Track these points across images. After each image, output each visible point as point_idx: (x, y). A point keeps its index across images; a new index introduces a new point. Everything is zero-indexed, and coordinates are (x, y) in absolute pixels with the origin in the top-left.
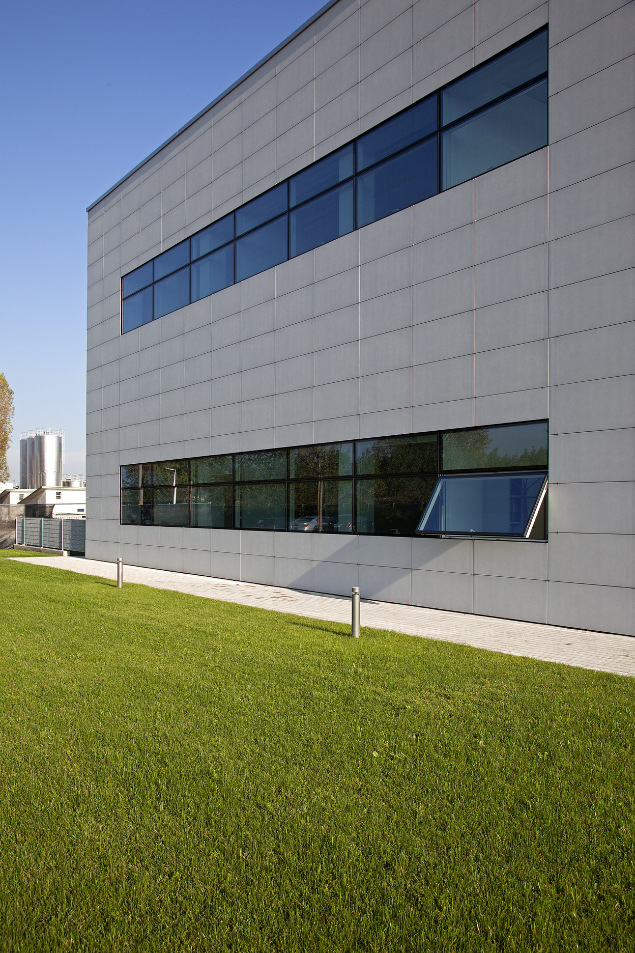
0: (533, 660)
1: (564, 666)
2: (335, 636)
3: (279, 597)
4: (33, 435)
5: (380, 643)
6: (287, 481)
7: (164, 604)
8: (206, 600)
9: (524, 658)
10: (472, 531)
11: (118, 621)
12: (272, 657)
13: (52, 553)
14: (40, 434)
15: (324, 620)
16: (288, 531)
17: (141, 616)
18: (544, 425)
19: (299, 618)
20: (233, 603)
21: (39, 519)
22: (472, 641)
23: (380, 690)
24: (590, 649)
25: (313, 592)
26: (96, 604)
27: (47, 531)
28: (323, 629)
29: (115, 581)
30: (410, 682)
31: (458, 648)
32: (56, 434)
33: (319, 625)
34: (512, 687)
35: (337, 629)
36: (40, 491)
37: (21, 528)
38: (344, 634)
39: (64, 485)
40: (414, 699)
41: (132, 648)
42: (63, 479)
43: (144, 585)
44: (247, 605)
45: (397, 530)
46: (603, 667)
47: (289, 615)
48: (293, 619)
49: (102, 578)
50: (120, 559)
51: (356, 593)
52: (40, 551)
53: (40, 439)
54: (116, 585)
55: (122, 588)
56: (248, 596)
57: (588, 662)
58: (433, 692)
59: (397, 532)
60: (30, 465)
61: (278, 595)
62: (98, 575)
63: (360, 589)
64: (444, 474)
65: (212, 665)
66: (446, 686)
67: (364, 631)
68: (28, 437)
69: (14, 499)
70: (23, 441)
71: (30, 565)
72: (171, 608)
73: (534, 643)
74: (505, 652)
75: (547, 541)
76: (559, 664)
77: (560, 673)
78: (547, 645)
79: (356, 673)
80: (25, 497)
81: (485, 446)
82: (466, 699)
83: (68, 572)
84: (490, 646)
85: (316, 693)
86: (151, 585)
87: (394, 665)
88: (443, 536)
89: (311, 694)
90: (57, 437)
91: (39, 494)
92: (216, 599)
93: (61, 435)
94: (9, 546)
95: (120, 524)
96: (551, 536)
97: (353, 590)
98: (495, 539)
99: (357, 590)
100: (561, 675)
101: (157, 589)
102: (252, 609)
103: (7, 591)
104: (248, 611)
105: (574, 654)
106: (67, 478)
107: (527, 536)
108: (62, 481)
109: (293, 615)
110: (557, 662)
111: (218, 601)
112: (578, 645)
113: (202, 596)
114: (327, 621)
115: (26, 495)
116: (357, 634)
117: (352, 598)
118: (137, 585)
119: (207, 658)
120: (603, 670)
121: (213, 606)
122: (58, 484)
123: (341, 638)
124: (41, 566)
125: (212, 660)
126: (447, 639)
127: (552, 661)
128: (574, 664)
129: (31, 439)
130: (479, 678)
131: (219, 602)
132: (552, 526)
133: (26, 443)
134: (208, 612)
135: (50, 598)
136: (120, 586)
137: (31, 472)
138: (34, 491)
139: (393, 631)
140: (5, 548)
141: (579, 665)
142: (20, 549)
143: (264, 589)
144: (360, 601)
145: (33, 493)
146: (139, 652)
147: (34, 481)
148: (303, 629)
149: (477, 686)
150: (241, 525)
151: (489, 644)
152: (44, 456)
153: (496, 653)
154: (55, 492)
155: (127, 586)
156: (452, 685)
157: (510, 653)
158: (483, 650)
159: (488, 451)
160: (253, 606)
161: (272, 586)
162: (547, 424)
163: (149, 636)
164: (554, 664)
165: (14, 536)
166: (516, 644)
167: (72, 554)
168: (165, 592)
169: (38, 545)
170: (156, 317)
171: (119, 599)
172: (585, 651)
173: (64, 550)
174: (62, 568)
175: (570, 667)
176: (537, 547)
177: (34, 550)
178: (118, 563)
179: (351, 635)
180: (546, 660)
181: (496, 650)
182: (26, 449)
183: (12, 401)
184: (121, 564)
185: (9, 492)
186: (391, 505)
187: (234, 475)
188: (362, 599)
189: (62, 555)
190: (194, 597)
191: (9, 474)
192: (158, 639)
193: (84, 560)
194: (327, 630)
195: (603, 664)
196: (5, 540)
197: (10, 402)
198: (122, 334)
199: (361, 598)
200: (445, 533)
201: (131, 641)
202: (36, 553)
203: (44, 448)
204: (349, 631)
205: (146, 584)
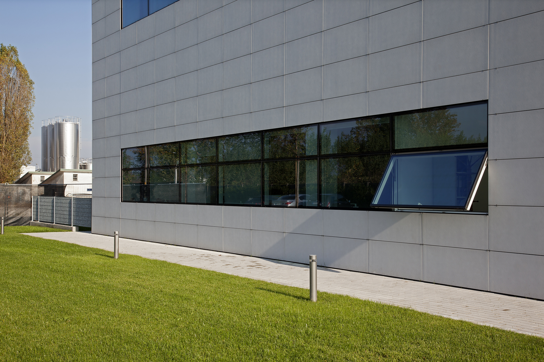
0: (469, 324)
1: (498, 330)
2: (295, 300)
3: (254, 266)
4: (53, 123)
5: (333, 307)
6: (261, 161)
7: (152, 273)
8: (189, 269)
9: (461, 321)
10: (419, 204)
11: (107, 288)
12: (236, 319)
13: (63, 229)
14: (60, 121)
15: (289, 286)
16: (264, 206)
17: (130, 283)
18: (484, 106)
19: (267, 284)
20: (212, 271)
21: (52, 197)
22: (417, 306)
23: (325, 348)
24: (525, 315)
25: (285, 261)
26: (92, 273)
27: (59, 208)
28: (285, 294)
29: (111, 252)
30: (353, 340)
31: (402, 311)
32: (74, 121)
33: (283, 290)
34: (445, 347)
35: (299, 294)
36: (59, 174)
37: (35, 206)
38: (303, 298)
39: (81, 168)
40: (353, 357)
41: (115, 311)
42: (80, 163)
43: (138, 256)
44: (225, 272)
45: (356, 204)
46: (535, 332)
47: (259, 281)
48: (262, 285)
49: (102, 250)
50: (117, 233)
51: (313, 261)
52: (52, 227)
53: (59, 127)
54: (113, 256)
55: (118, 259)
56: (227, 265)
57: (521, 327)
58: (372, 351)
59: (356, 206)
60: (51, 150)
61: (254, 264)
62: (99, 248)
63: (316, 257)
64: (396, 153)
65: (182, 325)
66: (384, 346)
67: (322, 296)
68: (48, 124)
69: (36, 180)
70: (44, 128)
71: (40, 239)
72: (158, 275)
73: (474, 308)
74: (445, 316)
75: (487, 213)
76: (493, 328)
77: (492, 337)
78: (485, 310)
79: (306, 332)
80: (45, 179)
81: (453, 129)
82: (402, 357)
83: (73, 245)
84: (432, 311)
85: (267, 350)
86: (144, 256)
87: (342, 326)
88: (396, 209)
89: (263, 351)
90: (75, 124)
91: (58, 176)
92: (198, 268)
93: (78, 123)
94: (25, 223)
95: (122, 201)
96: (490, 209)
97: (310, 258)
98: (442, 212)
99: (314, 257)
100: (493, 338)
101: (148, 259)
102: (227, 276)
103: (14, 263)
104: (224, 277)
105: (509, 319)
106: (83, 162)
107: (469, 208)
108: (79, 164)
109: (262, 282)
110: (492, 326)
111: (200, 269)
112: (514, 311)
113: (187, 265)
114: (291, 287)
115: (47, 177)
116: (314, 299)
117: (309, 265)
118: (132, 256)
119: (178, 319)
120: (534, 335)
121: (194, 274)
122: (75, 167)
123: (300, 301)
124: (50, 240)
125: (183, 322)
126: (395, 303)
127: (487, 325)
128: (507, 328)
129: (51, 126)
130: (416, 338)
131: (200, 271)
132: (492, 199)
133: (47, 130)
134: (189, 279)
135: (52, 268)
136: (117, 257)
137: (52, 156)
138: (53, 173)
139: (347, 296)
140: (21, 225)
141: (512, 330)
142: (35, 225)
143: (242, 259)
144: (317, 269)
145: (53, 175)
146: (120, 315)
147: (54, 164)
148: (268, 294)
149: (413, 347)
150: (224, 201)
151: (432, 308)
152: (63, 142)
153: (436, 316)
154: (72, 174)
155: (123, 257)
156: (390, 344)
157: (449, 317)
158: (425, 314)
159: (456, 134)
160: (230, 273)
161: (250, 256)
162: (487, 104)
163: (132, 301)
164: (488, 328)
165: (30, 213)
166: (456, 309)
167: (81, 229)
168: (155, 262)
169: (51, 221)
170: (151, 12)
171: (113, 269)
172: (520, 317)
173: (74, 226)
174: (69, 242)
175: (503, 331)
176: (478, 219)
177: (48, 226)
178: (115, 236)
179: (309, 299)
180: (482, 324)
181: (437, 314)
182: (47, 136)
183: (32, 90)
184: (117, 236)
185: (31, 175)
186: (366, 184)
187: (217, 156)
188: (320, 266)
189: (71, 230)
190: (179, 266)
191: (30, 158)
192: (140, 303)
193: (91, 234)
194: (289, 295)
195: (535, 329)
196: (22, 218)
197: (31, 92)
198: (122, 29)
199: (318, 266)
200: (398, 206)
201: (115, 305)
202: (48, 229)
203: (62, 134)
204: (307, 296)
205: (139, 255)
